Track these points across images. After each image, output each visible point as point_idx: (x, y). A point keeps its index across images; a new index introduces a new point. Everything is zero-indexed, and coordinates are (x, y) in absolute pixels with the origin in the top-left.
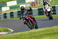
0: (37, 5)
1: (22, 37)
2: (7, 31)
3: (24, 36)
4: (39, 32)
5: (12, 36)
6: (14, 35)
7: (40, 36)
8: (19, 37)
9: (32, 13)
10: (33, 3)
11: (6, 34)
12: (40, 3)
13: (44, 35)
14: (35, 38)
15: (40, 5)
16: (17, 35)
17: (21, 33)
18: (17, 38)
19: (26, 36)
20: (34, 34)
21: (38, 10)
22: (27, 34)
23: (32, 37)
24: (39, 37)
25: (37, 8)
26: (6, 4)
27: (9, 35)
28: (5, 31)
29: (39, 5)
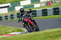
0: (52, 4)
1: (36, 37)
2: (21, 31)
3: (38, 36)
4: (54, 32)
5: (26, 36)
6: (28, 35)
7: (55, 36)
8: (33, 37)
9: (47, 13)
10: (48, 2)
11: (20, 34)
12: (55, 2)
13: (59, 35)
14: (50, 38)
15: (56, 4)
16: (31, 35)
17: (35, 33)
18: (31, 38)
19: (41, 36)
20: (49, 34)
21: (53, 10)
22: (42, 34)
23: (47, 37)
24: (54, 38)
25: (52, 8)
26: (20, 3)
27: (22, 35)
28: (18, 31)
29: (54, 5)
